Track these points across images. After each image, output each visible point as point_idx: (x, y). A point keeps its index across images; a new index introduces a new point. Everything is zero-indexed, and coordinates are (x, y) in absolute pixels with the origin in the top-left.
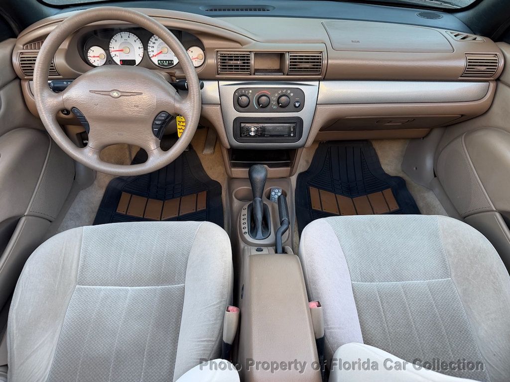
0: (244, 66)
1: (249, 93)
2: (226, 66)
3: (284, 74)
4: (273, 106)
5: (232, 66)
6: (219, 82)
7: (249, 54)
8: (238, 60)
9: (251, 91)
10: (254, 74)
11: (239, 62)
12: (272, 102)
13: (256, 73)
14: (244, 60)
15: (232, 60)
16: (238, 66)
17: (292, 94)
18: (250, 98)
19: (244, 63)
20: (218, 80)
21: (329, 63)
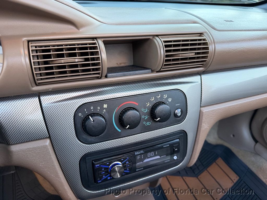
0: (88, 65)
1: (102, 108)
2: (51, 68)
3: (152, 71)
4: (144, 123)
5: (64, 67)
6: (42, 98)
7: (95, 44)
8: (74, 55)
9: (105, 106)
10: (106, 77)
11: (77, 60)
12: (143, 117)
13: (109, 75)
14: (86, 54)
15: (62, 56)
16: (76, 66)
17: (170, 100)
18: (107, 116)
19: (87, 60)
20: (39, 95)
21: (216, 47)
